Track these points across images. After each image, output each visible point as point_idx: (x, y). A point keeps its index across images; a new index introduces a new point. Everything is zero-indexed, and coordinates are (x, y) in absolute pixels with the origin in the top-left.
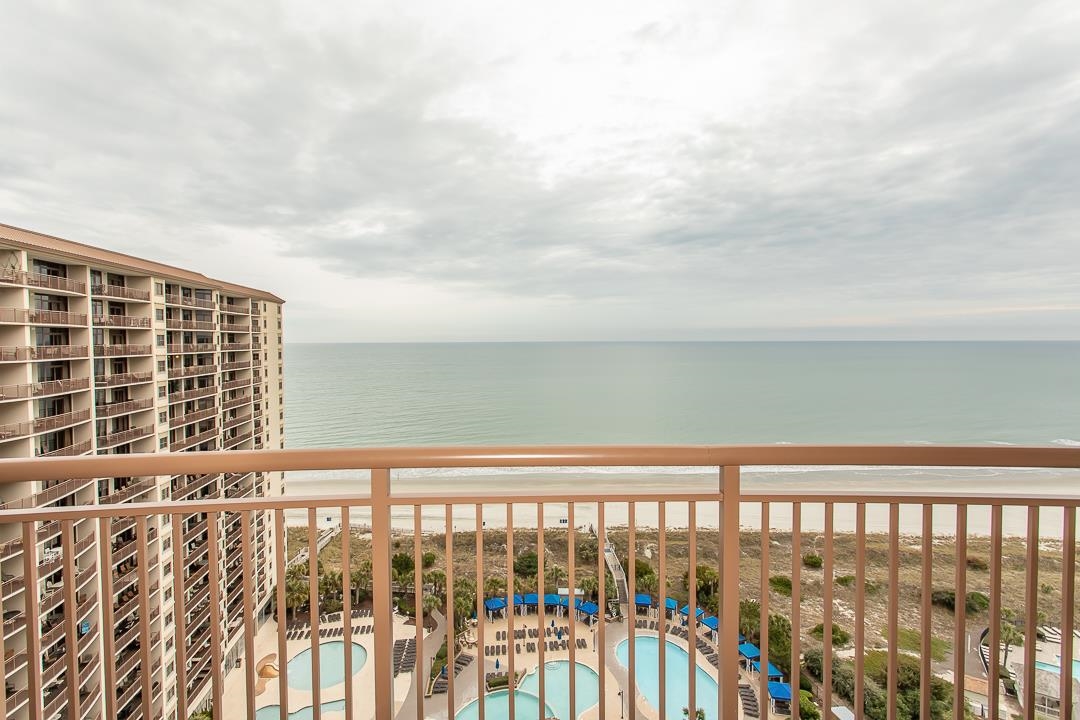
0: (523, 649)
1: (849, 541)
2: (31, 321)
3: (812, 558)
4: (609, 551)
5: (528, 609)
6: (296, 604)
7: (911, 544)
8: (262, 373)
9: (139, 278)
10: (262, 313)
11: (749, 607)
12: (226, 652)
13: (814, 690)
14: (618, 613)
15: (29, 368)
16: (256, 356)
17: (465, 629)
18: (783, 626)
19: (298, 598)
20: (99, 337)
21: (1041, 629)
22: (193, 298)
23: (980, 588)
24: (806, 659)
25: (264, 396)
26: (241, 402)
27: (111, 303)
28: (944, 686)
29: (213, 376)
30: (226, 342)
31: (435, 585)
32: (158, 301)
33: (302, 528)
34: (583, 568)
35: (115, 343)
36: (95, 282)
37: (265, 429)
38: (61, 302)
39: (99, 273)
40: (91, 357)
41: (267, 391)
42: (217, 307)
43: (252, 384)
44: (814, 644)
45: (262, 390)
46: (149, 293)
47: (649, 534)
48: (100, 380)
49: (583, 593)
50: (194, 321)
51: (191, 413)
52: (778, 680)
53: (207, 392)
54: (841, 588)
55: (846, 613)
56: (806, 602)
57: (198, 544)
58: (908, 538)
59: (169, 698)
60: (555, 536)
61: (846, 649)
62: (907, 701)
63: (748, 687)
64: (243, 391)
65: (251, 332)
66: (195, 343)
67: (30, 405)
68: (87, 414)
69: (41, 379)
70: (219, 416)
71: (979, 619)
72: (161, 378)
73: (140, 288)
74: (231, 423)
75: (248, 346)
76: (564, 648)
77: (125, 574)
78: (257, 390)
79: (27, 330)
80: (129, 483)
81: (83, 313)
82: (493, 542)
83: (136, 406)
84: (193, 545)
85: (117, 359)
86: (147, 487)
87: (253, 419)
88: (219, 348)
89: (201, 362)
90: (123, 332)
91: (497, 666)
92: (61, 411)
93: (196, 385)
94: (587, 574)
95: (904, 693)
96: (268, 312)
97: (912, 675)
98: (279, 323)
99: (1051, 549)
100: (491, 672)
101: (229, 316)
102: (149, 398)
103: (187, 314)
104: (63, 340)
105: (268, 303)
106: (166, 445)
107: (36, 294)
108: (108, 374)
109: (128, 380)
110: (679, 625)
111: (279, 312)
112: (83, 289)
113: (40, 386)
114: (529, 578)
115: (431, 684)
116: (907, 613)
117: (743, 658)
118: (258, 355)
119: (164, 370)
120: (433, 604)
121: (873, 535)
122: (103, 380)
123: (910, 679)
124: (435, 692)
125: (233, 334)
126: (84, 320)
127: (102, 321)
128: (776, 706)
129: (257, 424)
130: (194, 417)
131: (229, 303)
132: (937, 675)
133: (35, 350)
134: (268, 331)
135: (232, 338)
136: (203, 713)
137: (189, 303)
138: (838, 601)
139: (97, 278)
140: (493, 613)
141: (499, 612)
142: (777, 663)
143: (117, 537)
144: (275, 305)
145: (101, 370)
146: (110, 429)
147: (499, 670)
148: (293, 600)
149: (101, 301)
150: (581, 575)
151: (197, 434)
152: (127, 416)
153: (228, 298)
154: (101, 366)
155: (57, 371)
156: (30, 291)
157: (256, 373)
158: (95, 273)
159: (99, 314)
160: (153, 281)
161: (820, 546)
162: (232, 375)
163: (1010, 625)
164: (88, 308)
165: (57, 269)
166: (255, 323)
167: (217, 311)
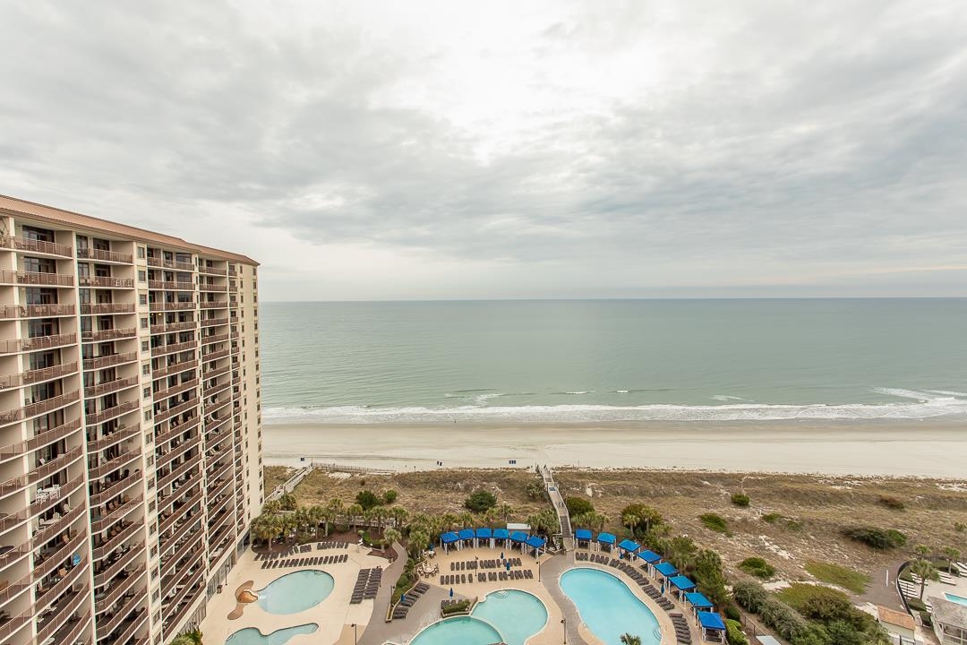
0: (475, 579)
1: (775, 481)
2: (19, 282)
3: (740, 497)
4: (553, 489)
5: (480, 542)
6: (271, 536)
7: (832, 485)
8: (239, 329)
9: (124, 242)
10: (239, 274)
11: (682, 542)
12: (208, 579)
13: (742, 620)
14: (562, 547)
15: (18, 325)
16: (233, 314)
17: (422, 560)
18: (713, 560)
19: (273, 531)
20: (86, 297)
21: (955, 565)
22: (174, 261)
23: (896, 526)
24: (735, 591)
25: (242, 349)
26: (220, 355)
27: (97, 266)
28: (864, 618)
29: (193, 331)
30: (206, 301)
31: (396, 519)
32: (140, 263)
33: (278, 467)
34: (530, 505)
35: (101, 302)
36: (81, 246)
37: (243, 379)
38: (50, 265)
39: (86, 238)
40: (78, 314)
41: (243, 345)
42: (197, 269)
43: (230, 339)
44: (742, 577)
45: (240, 344)
46: (131, 257)
47: (590, 475)
48: (86, 335)
49: (530, 528)
50: (175, 282)
51: (173, 365)
52: (708, 610)
53: (187, 346)
54: (767, 525)
55: (771, 548)
56: (735, 538)
57: (181, 483)
58: (829, 479)
59: (155, 622)
60: (505, 476)
61: (772, 581)
62: (829, 632)
63: (681, 616)
64: (222, 345)
65: (228, 292)
66: (176, 302)
67: (20, 359)
68: (75, 367)
69: (32, 335)
70: (199, 368)
71: (896, 555)
72: (144, 334)
73: (124, 252)
74: (211, 374)
75: (225, 305)
76: (512, 578)
77: (113, 511)
78: (234, 344)
79: (16, 291)
80: (116, 429)
81: (70, 275)
82: (448, 481)
83: (121, 360)
84: (177, 484)
85: (103, 317)
86: (132, 433)
87: (231, 370)
88: (198, 306)
89: (182, 319)
90: (109, 292)
91: (451, 595)
92: (51, 364)
93: (178, 340)
94: (534, 511)
95: (827, 624)
96: (244, 274)
97: (834, 607)
98: (255, 284)
99: (963, 490)
100: (445, 599)
101: (208, 277)
102: (132, 351)
103: (169, 276)
104: (52, 299)
105: (243, 266)
106: (149, 395)
107: (26, 257)
108: (95, 330)
109: (113, 335)
110: (617, 557)
111: (255, 273)
112: (69, 252)
113: (29, 341)
114: (481, 514)
115: (391, 610)
116: (828, 548)
117: (676, 589)
118: (235, 312)
119: (147, 326)
120: (393, 537)
121: (796, 476)
122: (91, 335)
123: (832, 611)
124: (395, 618)
125: (212, 294)
126: (71, 281)
127: (88, 282)
128: (707, 634)
129: (235, 375)
130: (176, 369)
131: (208, 265)
132: (857, 607)
133: (25, 309)
134: (244, 291)
135: (211, 297)
136: (187, 635)
137: (171, 265)
138: (765, 536)
139: (84, 243)
140: (448, 546)
141: (453, 544)
142: (708, 595)
143: (106, 477)
144: (251, 267)
145: (88, 327)
146: (97, 380)
147: (453, 598)
148: (269, 533)
149: (88, 264)
150: (528, 511)
151: (180, 384)
152: (114, 368)
153: (208, 261)
154: (88, 322)
155: (48, 327)
156: (19, 255)
157: (234, 329)
158: (81, 238)
159: (86, 276)
160: (135, 245)
161: (747, 486)
162: (212, 331)
163: (926, 561)
164: (74, 270)
165: (46, 235)
166: (232, 283)
167: (196, 273)
